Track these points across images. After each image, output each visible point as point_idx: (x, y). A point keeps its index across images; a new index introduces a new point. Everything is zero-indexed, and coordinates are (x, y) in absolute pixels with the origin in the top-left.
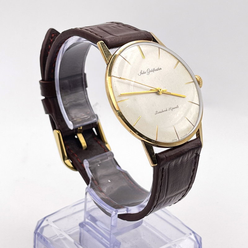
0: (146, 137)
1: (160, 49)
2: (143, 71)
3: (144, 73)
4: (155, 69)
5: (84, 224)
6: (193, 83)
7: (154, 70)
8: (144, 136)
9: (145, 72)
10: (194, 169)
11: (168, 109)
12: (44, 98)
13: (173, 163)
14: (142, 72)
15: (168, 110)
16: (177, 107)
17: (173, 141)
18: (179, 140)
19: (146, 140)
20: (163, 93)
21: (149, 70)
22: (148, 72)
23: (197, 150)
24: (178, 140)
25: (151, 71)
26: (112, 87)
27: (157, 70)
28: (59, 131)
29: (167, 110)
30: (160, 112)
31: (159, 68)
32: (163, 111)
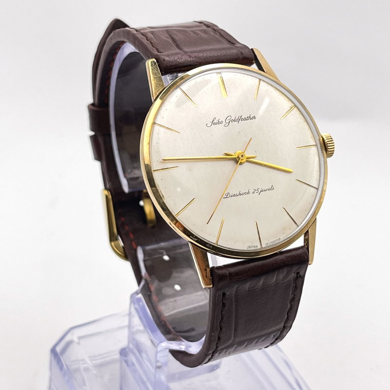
0: (196, 237)
1: (261, 81)
2: (217, 119)
3: (219, 123)
4: (243, 117)
5: (127, 350)
6: (316, 147)
7: (240, 119)
8: (193, 235)
9: (220, 121)
10: (293, 299)
11: (251, 191)
12: (92, 133)
13: (247, 286)
14: (215, 121)
15: (251, 193)
16: (272, 188)
17: (250, 249)
18: (262, 248)
19: (196, 241)
20: (247, 161)
21: (230, 117)
22: (227, 122)
23: (298, 268)
24: (259, 247)
25: (234, 121)
26: (149, 144)
27: (246, 119)
28: (109, 193)
29: (248, 193)
30: (234, 196)
31: (251, 117)
32: (241, 193)
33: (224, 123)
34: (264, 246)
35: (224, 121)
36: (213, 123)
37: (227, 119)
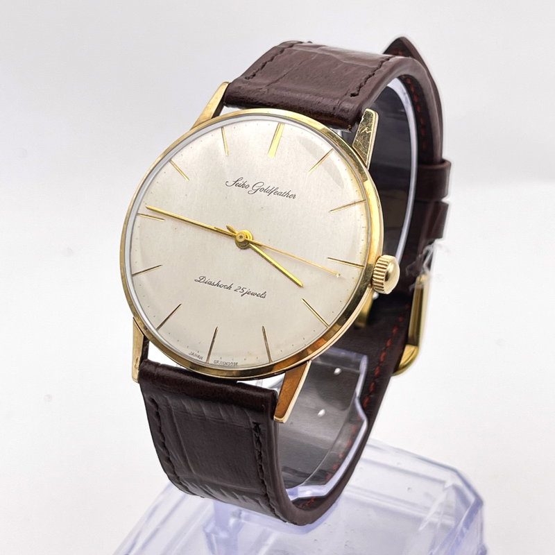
2: (244, 180)
3: (243, 186)
7: (273, 191)
9: (246, 184)
14: (240, 182)
15: (233, 289)
16: (263, 296)
17: (192, 356)
18: (207, 363)
21: (260, 184)
22: (255, 188)
24: (205, 360)
25: (265, 191)
27: (281, 194)
29: (229, 288)
30: (210, 283)
31: (290, 194)
32: (220, 284)
33: (250, 189)
34: (212, 363)
35: (251, 186)
36: (236, 183)
37: (257, 185)
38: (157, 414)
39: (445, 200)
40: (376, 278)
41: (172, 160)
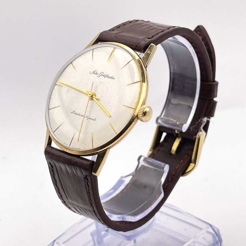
2: (97, 71)
3: (96, 74)
14: (95, 72)
17: (64, 144)
18: (69, 147)
22: (100, 75)
25: (104, 76)
31: (113, 77)
32: (80, 114)
33: (98, 75)
34: (71, 147)
35: (99, 74)
36: (93, 73)
37: (101, 73)
38: (53, 170)
39: (215, 99)
40: (139, 114)
41: (73, 63)
